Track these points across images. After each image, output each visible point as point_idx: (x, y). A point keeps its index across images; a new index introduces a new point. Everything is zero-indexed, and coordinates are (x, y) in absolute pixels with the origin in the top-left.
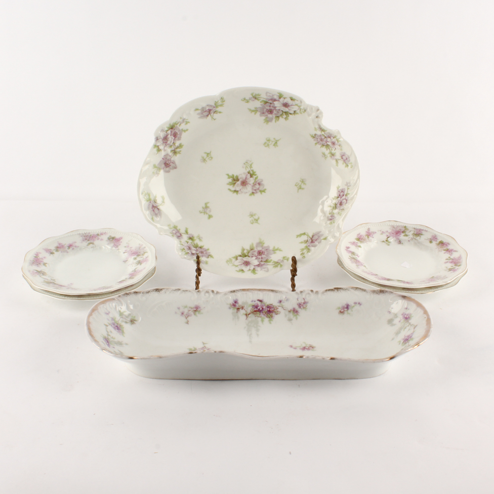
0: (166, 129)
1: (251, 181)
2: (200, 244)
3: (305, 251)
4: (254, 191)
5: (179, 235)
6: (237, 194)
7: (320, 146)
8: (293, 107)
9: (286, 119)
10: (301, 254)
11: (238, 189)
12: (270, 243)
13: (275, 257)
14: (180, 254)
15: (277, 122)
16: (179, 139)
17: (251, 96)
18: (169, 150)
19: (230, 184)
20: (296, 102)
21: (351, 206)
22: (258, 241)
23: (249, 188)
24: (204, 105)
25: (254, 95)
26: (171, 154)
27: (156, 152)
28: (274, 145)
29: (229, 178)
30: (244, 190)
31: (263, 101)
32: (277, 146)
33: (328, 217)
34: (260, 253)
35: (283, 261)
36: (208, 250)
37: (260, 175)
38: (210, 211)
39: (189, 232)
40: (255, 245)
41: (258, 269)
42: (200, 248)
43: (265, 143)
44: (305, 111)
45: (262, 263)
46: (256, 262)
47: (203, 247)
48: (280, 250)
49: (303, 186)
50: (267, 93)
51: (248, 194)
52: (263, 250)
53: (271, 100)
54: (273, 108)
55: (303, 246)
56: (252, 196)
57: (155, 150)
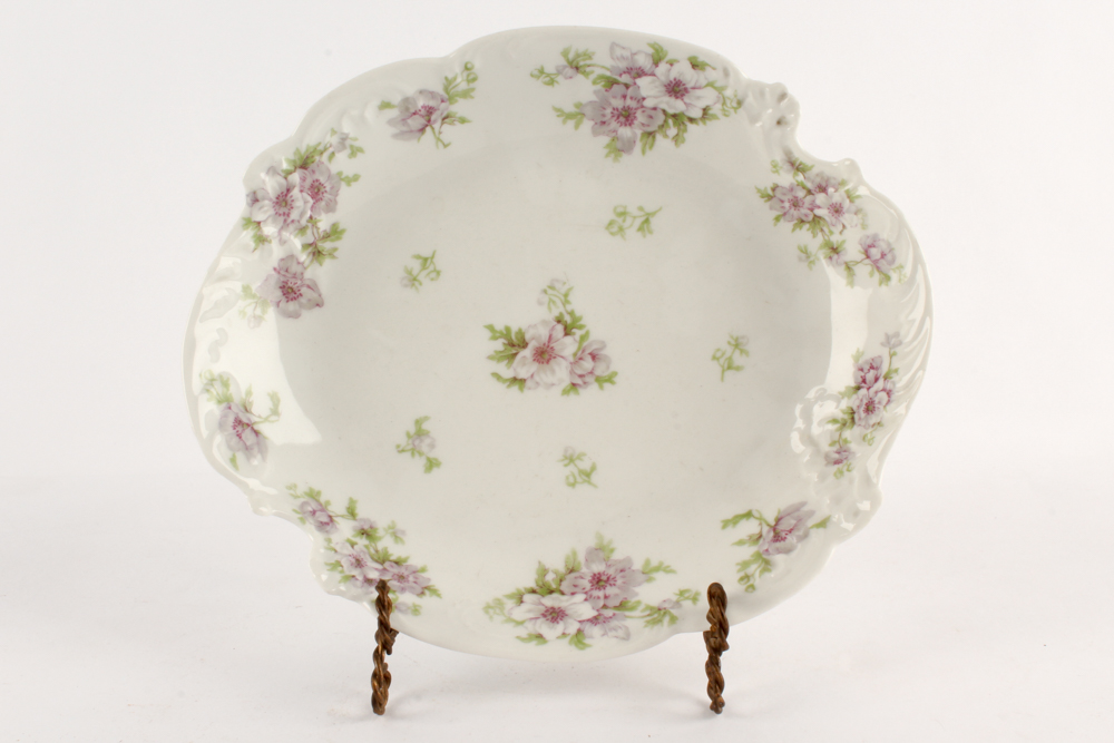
0: (285, 166)
1: (568, 346)
2: (396, 551)
3: (754, 568)
4: (578, 381)
5: (325, 519)
6: (521, 389)
7: (790, 225)
8: (698, 92)
9: (677, 139)
10: (742, 579)
11: (523, 373)
12: (631, 549)
13: (650, 593)
14: (324, 577)
15: (648, 152)
16: (331, 208)
17: (563, 62)
18: (297, 243)
19: (498, 357)
20: (711, 75)
21: (908, 408)
22: (592, 543)
23: (561, 372)
24: (410, 90)
25: (571, 56)
26: (304, 257)
27: (253, 245)
28: (640, 229)
29: (494, 338)
30: (545, 377)
31: (602, 77)
32: (651, 232)
33: (827, 456)
34: (599, 580)
35: (678, 604)
36: (423, 570)
37: (598, 327)
38: (432, 446)
39: (361, 512)
40: (581, 558)
41: (596, 631)
42: (397, 563)
43: (611, 223)
44: (740, 103)
45: (608, 613)
46: (587, 611)
47: (406, 560)
48: (668, 570)
49: (738, 359)
50: (613, 46)
51: (557, 391)
52: (611, 572)
53: (629, 71)
54: (633, 104)
55: (748, 552)
56: (572, 396)
57: (247, 236)
